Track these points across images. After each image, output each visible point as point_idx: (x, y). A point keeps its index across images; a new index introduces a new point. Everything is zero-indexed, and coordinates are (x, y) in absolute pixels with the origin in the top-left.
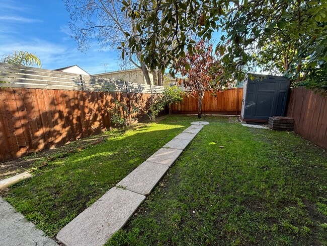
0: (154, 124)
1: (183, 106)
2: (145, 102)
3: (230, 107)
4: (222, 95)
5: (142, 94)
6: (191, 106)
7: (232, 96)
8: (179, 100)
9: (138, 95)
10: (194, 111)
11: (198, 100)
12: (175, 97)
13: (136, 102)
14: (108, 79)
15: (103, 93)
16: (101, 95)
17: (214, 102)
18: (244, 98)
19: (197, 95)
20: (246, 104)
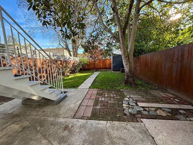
0: (78, 74)
1: (88, 67)
2: (72, 65)
3: (107, 66)
4: (104, 61)
5: (70, 61)
6: (92, 67)
7: (108, 62)
8: (87, 64)
9: (69, 62)
10: (93, 69)
11: (95, 63)
12: (86, 62)
13: (68, 64)
14: (58, 55)
15: (57, 60)
16: (57, 61)
17: (101, 64)
18: (112, 62)
19: (95, 62)
20: (113, 64)
